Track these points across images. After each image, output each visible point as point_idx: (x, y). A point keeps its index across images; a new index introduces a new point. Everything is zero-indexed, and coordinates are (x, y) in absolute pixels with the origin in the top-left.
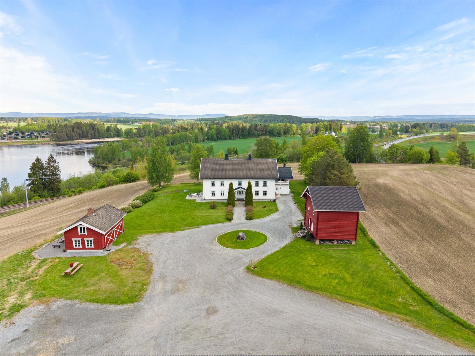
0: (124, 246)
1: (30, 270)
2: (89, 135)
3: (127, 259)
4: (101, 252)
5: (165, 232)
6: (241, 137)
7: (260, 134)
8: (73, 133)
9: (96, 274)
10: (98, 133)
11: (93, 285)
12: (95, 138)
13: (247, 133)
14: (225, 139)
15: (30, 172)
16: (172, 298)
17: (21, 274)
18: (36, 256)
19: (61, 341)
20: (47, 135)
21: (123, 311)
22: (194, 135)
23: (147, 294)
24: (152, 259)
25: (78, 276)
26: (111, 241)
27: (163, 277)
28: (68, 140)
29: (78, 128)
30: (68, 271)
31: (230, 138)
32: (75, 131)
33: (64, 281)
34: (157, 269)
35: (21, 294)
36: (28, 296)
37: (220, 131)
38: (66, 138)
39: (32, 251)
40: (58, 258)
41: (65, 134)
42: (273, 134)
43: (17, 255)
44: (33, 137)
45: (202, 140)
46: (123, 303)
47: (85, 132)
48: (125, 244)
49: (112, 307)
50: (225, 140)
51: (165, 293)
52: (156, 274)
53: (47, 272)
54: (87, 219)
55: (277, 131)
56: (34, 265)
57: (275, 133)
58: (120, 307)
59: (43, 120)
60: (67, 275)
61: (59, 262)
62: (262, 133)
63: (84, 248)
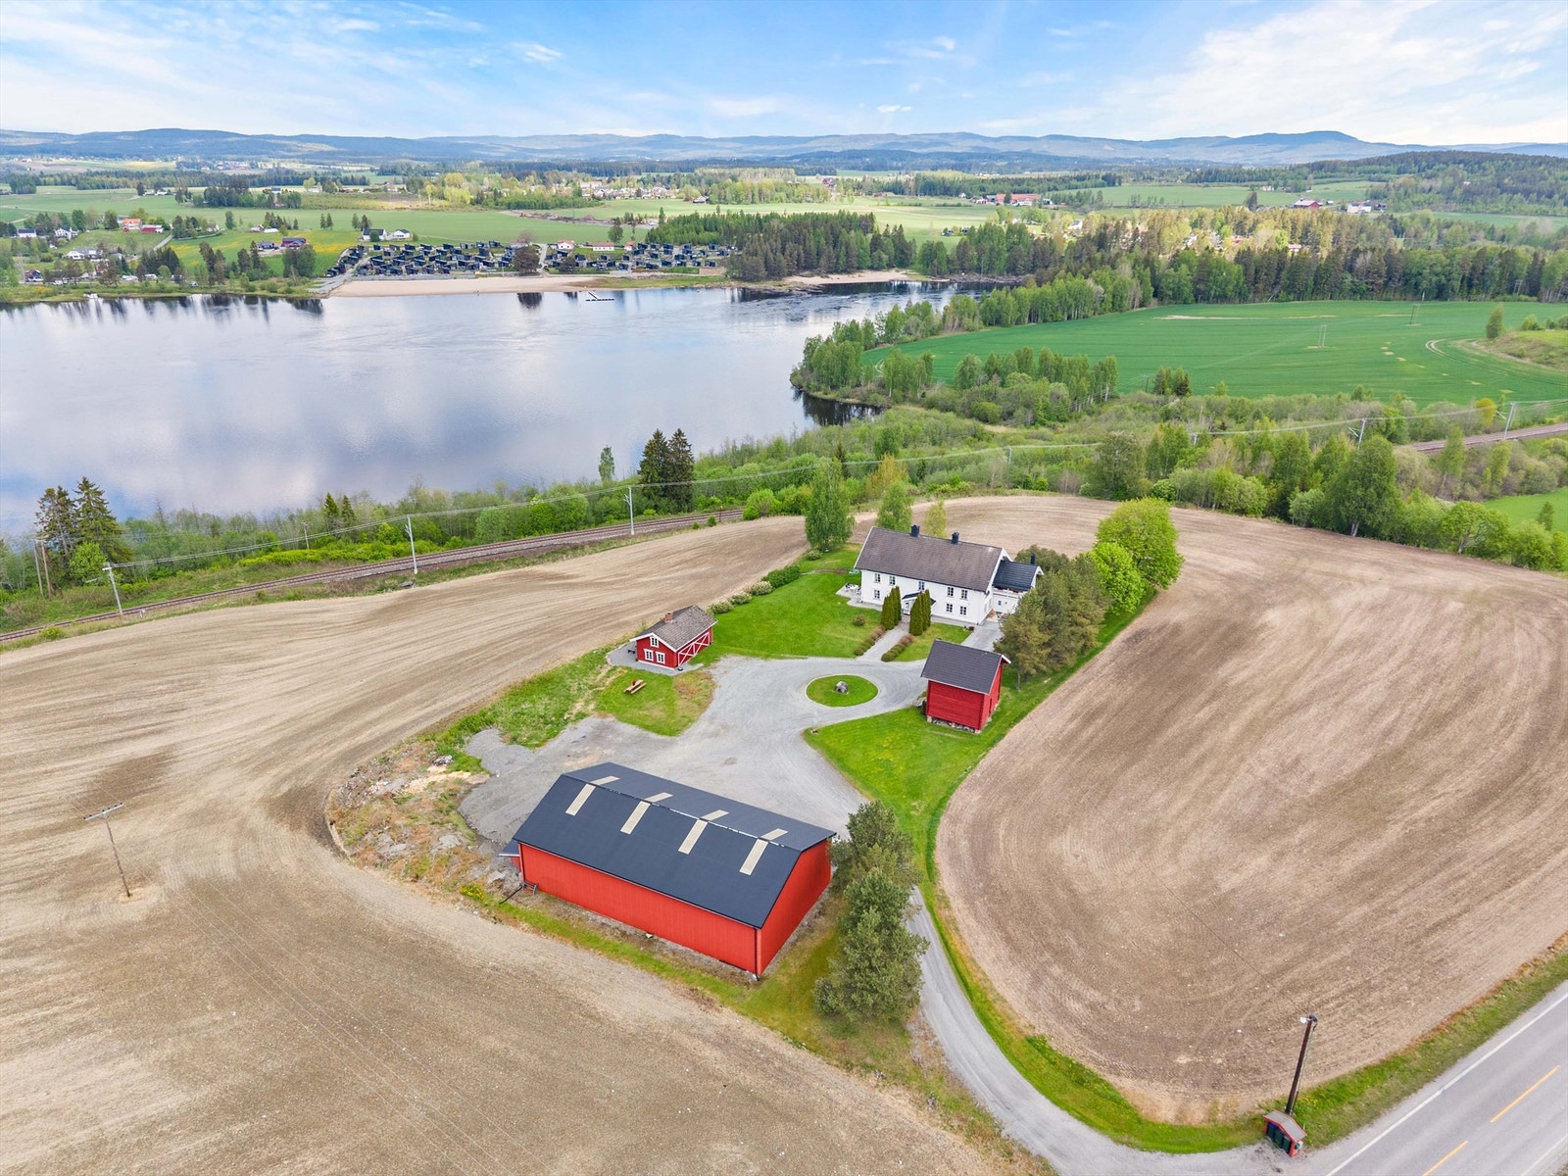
0: (700, 669)
1: (599, 677)
2: (823, 262)
3: (692, 687)
4: (671, 672)
5: (758, 656)
6: (1283, 294)
7: (1364, 287)
8: (782, 258)
9: (654, 698)
10: (847, 255)
11: (647, 709)
12: (837, 272)
13: (1311, 283)
14: (1223, 298)
15: (643, 458)
16: (707, 740)
17: (591, 679)
18: (609, 660)
19: (605, 752)
20: (720, 257)
21: (658, 741)
22: (1111, 288)
23: (687, 731)
24: (717, 692)
25: (638, 696)
26: (688, 657)
27: (712, 719)
28: (768, 278)
29: (797, 241)
30: (629, 689)
31: (1242, 297)
32: (787, 252)
33: (624, 699)
34: (713, 707)
35: (587, 702)
36: (592, 706)
37: (1210, 273)
38: (763, 272)
39: (607, 651)
40: (627, 668)
41: (762, 262)
42: (1416, 285)
43: (592, 653)
44: (690, 264)
45: (1137, 301)
46: (664, 734)
47: (814, 253)
48: (702, 665)
49: (653, 736)
50: (1222, 302)
51: (704, 735)
52: (708, 712)
53: (613, 684)
54: (660, 629)
55: (1434, 279)
56: (604, 672)
57: (1424, 284)
58: (660, 737)
59: (723, 192)
60: (628, 692)
61: (627, 674)
62: (1372, 283)
63: (655, 662)
